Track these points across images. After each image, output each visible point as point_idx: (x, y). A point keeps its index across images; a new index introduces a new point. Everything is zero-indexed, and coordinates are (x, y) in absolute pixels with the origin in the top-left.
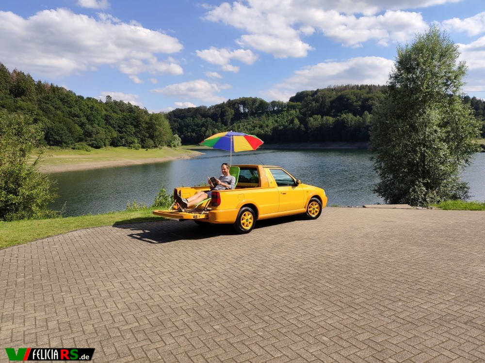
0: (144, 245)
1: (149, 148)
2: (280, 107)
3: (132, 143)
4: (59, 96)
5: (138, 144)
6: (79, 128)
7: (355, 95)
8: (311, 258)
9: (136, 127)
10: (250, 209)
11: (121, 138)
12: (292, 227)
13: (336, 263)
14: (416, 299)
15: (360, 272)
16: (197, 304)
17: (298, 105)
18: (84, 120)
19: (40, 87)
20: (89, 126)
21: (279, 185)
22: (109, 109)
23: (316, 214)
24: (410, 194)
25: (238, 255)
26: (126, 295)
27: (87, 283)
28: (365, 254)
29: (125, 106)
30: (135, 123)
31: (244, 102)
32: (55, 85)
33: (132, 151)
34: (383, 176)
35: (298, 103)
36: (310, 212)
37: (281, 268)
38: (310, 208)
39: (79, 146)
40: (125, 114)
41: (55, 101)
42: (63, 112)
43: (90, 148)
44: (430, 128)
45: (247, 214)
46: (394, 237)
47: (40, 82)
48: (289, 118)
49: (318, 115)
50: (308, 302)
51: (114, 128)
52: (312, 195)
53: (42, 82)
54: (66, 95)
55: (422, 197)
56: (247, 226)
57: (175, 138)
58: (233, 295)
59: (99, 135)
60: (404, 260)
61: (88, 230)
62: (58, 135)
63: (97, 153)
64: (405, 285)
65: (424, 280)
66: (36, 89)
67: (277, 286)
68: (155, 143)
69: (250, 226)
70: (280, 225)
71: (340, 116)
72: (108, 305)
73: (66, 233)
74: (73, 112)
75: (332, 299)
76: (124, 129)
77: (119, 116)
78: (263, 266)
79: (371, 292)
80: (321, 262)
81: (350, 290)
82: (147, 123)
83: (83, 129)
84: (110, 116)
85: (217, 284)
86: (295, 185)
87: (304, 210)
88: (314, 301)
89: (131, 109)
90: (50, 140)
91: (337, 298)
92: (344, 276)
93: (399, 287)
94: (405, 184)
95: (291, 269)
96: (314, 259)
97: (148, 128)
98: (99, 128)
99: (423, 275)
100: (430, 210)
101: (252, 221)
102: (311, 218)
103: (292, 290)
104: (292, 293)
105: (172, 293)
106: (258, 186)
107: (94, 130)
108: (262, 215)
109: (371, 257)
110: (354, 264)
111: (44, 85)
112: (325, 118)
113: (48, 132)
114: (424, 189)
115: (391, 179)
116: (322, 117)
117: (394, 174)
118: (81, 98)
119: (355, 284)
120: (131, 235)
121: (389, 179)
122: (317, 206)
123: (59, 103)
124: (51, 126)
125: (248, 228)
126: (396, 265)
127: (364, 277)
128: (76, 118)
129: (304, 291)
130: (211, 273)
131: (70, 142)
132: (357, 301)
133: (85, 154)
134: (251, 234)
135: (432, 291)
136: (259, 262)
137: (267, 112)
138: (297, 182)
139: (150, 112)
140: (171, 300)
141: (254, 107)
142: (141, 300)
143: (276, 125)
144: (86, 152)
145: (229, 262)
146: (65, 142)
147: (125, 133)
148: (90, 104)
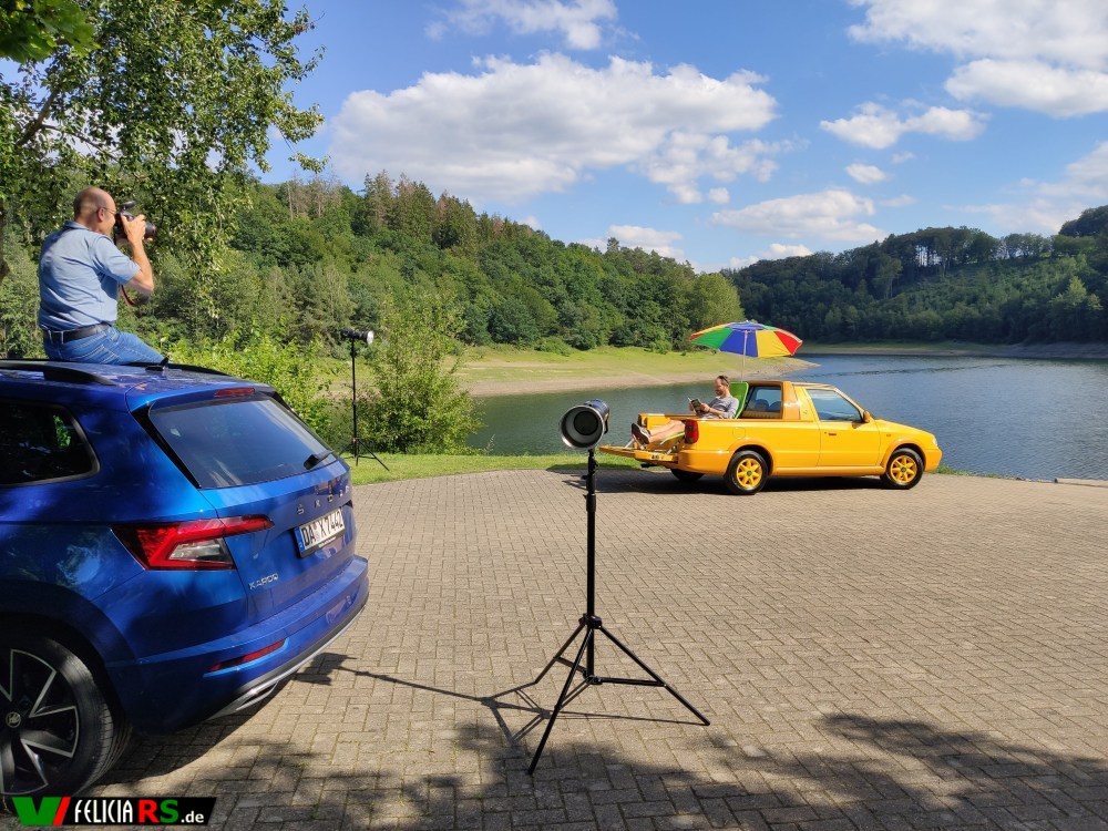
1: (689, 350)
2: (1031, 249)
3: (652, 340)
4: (518, 243)
5: (667, 343)
6: (550, 308)
9: (663, 303)
10: (756, 455)
11: (632, 329)
17: (1086, 243)
18: (561, 290)
19: (485, 226)
20: (570, 304)
22: (611, 266)
23: (908, 480)
29: (644, 260)
30: (662, 297)
31: (929, 239)
32: (512, 222)
33: (654, 356)
35: (1086, 238)
36: (894, 474)
38: (895, 466)
39: (549, 345)
40: (643, 276)
41: (511, 254)
42: (523, 275)
43: (569, 348)
45: (749, 463)
47: (485, 216)
48: (1056, 277)
51: (619, 306)
52: (897, 441)
53: (490, 217)
54: (530, 240)
56: (748, 483)
59: (588, 321)
62: (512, 320)
63: (582, 360)
66: (478, 231)
69: (755, 484)
73: (480, 472)
74: (542, 275)
76: (639, 310)
77: (630, 281)
82: (688, 296)
83: (559, 309)
84: (612, 282)
86: (862, 421)
87: (882, 469)
89: (657, 266)
90: (496, 332)
97: (690, 307)
98: (590, 307)
102: (894, 486)
106: (776, 418)
107: (579, 311)
108: (779, 468)
111: (492, 222)
113: (494, 316)
118: (559, 244)
120: (566, 482)
122: (911, 464)
123: (517, 256)
124: (500, 303)
128: (546, 288)
131: (532, 336)
133: (558, 361)
134: (755, 498)
137: (993, 264)
139: (697, 272)
141: (957, 250)
143: (1017, 295)
144: (560, 356)
146: (524, 337)
147: (642, 317)
148: (575, 258)
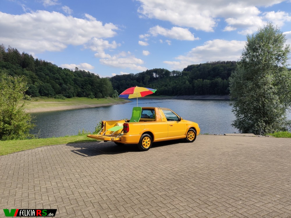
0: (79, 158)
1: (100, 98)
2: (177, 74)
3: (89, 95)
4: (48, 67)
5: (93, 96)
6: (58, 86)
7: (223, 67)
8: (185, 168)
9: (92, 85)
10: (148, 135)
11: (83, 92)
12: (176, 147)
13: (200, 172)
14: (252, 199)
15: (216, 179)
16: (102, 199)
17: (189, 73)
18: (62, 81)
19: (37, 62)
20: (65, 85)
21: (168, 120)
22: (76, 75)
23: (193, 139)
24: (255, 127)
25: (138, 165)
26: (57, 191)
27: (35, 182)
28: (220, 166)
29: (86, 74)
30: (91, 83)
31: (156, 71)
32: (46, 61)
33: (90, 100)
34: (238, 116)
35: (188, 72)
36: (189, 137)
37: (163, 174)
38: (188, 135)
39: (58, 97)
40: (86, 78)
41: (46, 71)
42: (49, 76)
43: (65, 98)
44: (267, 86)
45: (146, 139)
46: (241, 155)
47: (37, 60)
48: (183, 81)
49: (200, 79)
50: (177, 200)
51: (79, 86)
52: (190, 126)
53: (39, 60)
54: (52, 67)
55: (263, 129)
56: (146, 146)
57: (115, 92)
58: (127, 193)
59: (70, 90)
60: (247, 171)
61: (48, 147)
62: (46, 90)
63: (69, 101)
64: (245, 189)
65: (259, 186)
66: (35, 63)
67: (158, 187)
68: (103, 95)
69: (149, 146)
70: (169, 146)
71: (214, 80)
72: (43, 198)
73: (34, 149)
74: (56, 76)
75: (194, 198)
76: (85, 87)
77: (82, 79)
78: (152, 173)
79: (221, 193)
80: (191, 171)
81: (207, 191)
82: (98, 83)
83: (61, 86)
84: (77, 79)
85: (119, 185)
86: (179, 120)
87: (185, 136)
88: (181, 199)
89: (89, 75)
90: (42, 93)
91: (197, 197)
92: (204, 181)
93: (241, 190)
94: (252, 121)
95: (170, 175)
96: (186, 169)
97: (99, 86)
98: (71, 86)
99: (258, 182)
100: (267, 138)
101: (150, 143)
102: (189, 142)
103: (168, 190)
104: (167, 193)
105: (87, 191)
106: (154, 121)
107: (67, 87)
108: (156, 139)
109: (225, 168)
110: (213, 173)
111: (39, 62)
112: (204, 80)
113: (41, 88)
114: (264, 124)
115: (243, 117)
116: (203, 80)
117: (245, 115)
118: (61, 69)
119: (211, 187)
120: (73, 151)
121: (242, 117)
122: (193, 134)
123: (48, 72)
124: (42, 85)
125: (147, 147)
126: (241, 174)
127: (218, 182)
128: (57, 80)
129: (175, 191)
130: (117, 177)
131: (53, 94)
132: (211, 200)
134: (149, 151)
135: (264, 193)
136: (150, 170)
137: (170, 77)
138: (180, 119)
139: (100, 77)
140: (86, 195)
141: (162, 74)
142: (66, 195)
143: (175, 85)
144: (62, 100)
145: (131, 170)
146: (50, 94)
147: (86, 89)
148: (66, 72)
